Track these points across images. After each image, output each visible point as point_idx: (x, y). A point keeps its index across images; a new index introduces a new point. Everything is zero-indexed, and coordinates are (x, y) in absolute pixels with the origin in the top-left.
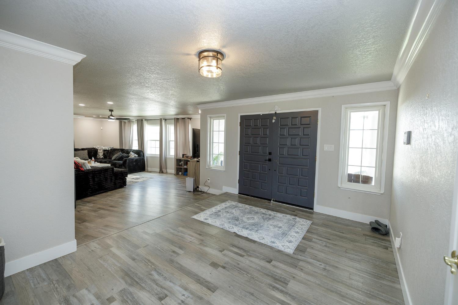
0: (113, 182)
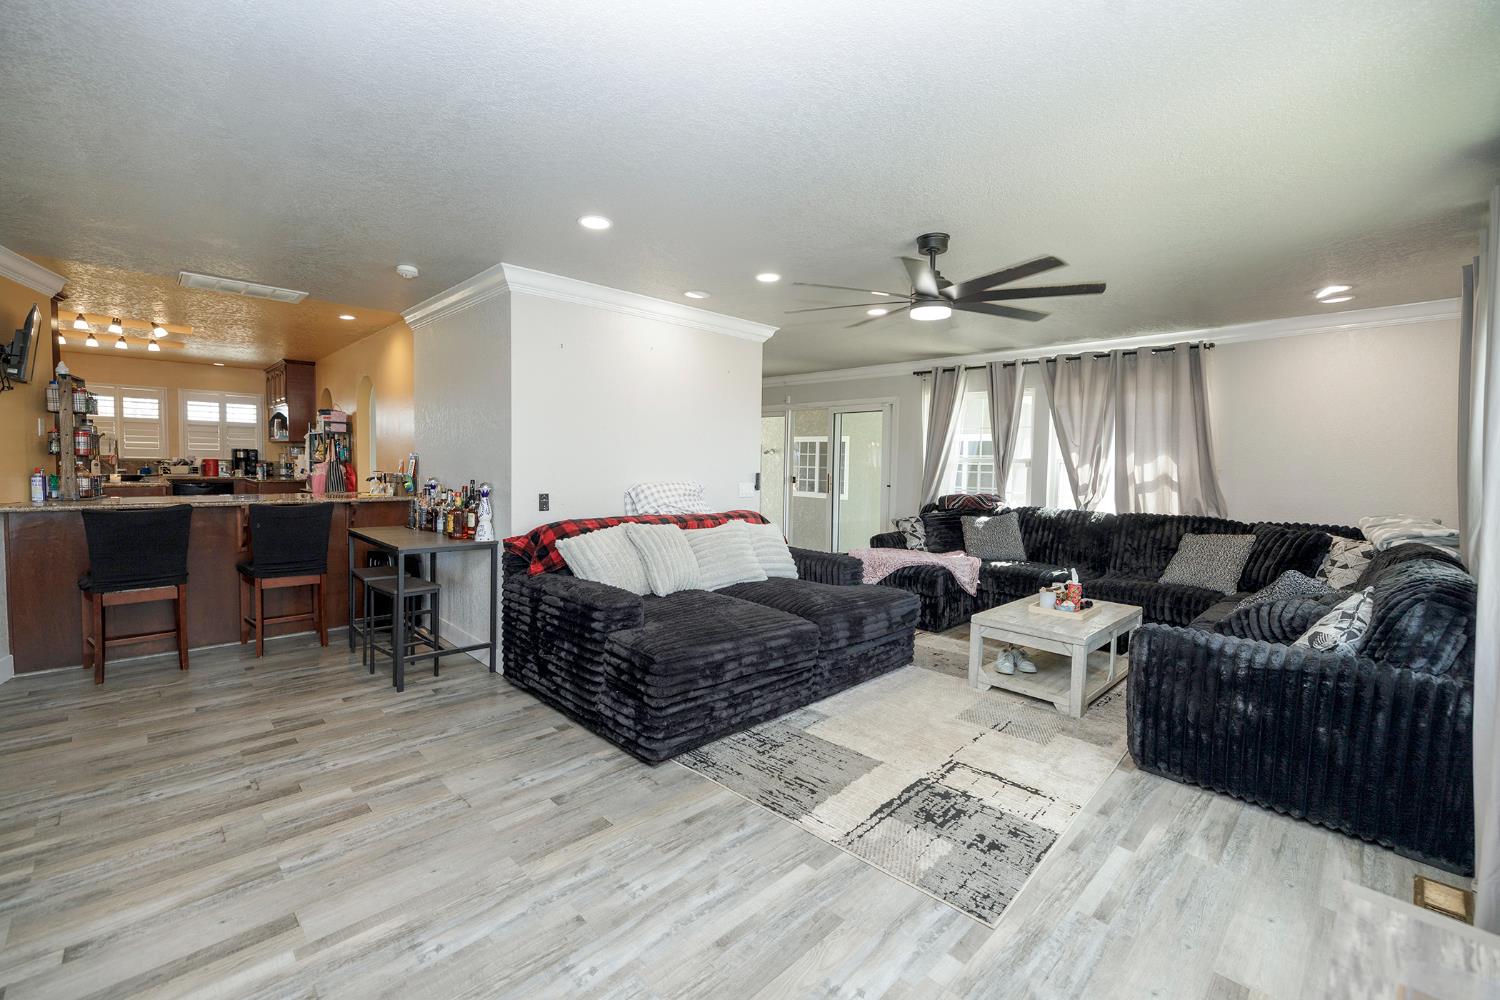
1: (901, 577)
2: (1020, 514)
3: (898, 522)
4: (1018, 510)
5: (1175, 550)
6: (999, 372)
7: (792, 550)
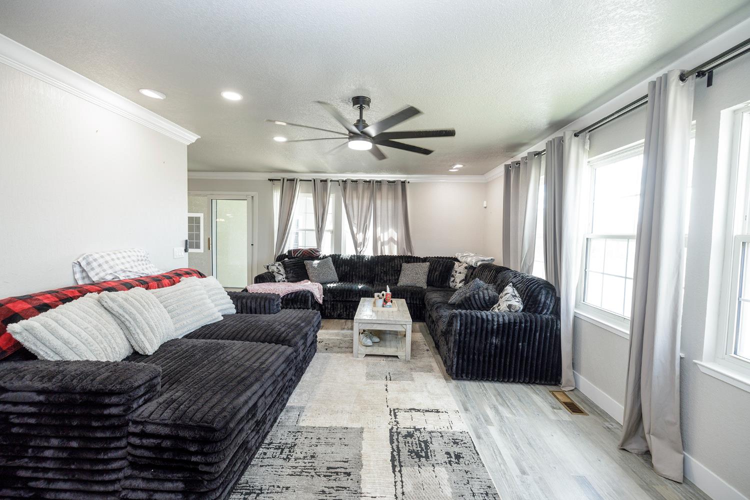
1: (286, 300)
2: (332, 258)
3: (268, 267)
4: (330, 256)
5: (400, 271)
6: (319, 184)
7: (229, 293)
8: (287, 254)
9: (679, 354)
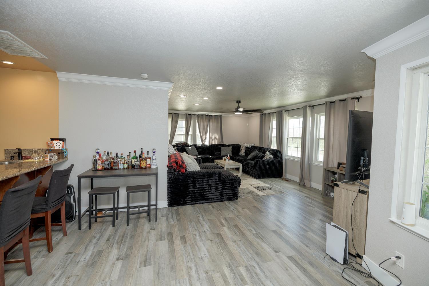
0: (219, 192)
4: (193, 145)
5: (220, 150)
6: (188, 116)
8: (175, 145)
9: (309, 162)
